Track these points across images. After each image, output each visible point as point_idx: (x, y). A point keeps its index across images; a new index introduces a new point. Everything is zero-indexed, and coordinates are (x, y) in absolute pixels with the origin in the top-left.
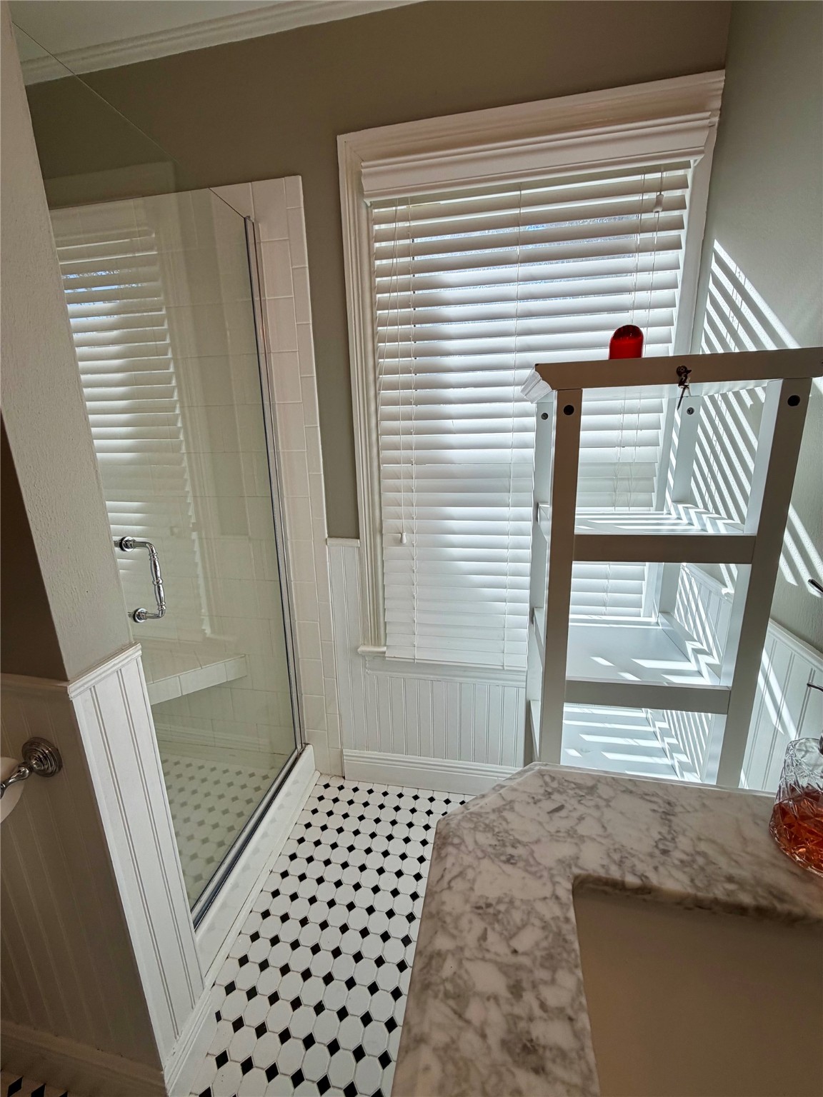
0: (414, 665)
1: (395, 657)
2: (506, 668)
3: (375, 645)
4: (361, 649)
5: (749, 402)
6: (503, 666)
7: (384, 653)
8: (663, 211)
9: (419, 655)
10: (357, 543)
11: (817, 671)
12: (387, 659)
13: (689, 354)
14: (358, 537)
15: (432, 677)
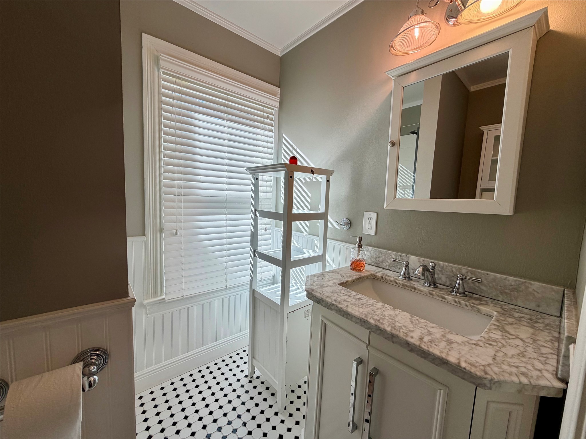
0: (183, 300)
1: (171, 299)
2: (228, 287)
3: (154, 298)
4: (145, 302)
5: (303, 181)
6: (226, 287)
7: (164, 299)
8: (269, 120)
9: (186, 293)
10: (144, 238)
11: (335, 245)
12: (167, 301)
13: (277, 163)
14: (144, 235)
15: (188, 305)
